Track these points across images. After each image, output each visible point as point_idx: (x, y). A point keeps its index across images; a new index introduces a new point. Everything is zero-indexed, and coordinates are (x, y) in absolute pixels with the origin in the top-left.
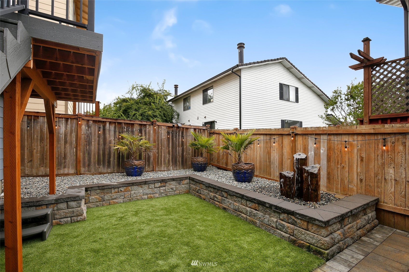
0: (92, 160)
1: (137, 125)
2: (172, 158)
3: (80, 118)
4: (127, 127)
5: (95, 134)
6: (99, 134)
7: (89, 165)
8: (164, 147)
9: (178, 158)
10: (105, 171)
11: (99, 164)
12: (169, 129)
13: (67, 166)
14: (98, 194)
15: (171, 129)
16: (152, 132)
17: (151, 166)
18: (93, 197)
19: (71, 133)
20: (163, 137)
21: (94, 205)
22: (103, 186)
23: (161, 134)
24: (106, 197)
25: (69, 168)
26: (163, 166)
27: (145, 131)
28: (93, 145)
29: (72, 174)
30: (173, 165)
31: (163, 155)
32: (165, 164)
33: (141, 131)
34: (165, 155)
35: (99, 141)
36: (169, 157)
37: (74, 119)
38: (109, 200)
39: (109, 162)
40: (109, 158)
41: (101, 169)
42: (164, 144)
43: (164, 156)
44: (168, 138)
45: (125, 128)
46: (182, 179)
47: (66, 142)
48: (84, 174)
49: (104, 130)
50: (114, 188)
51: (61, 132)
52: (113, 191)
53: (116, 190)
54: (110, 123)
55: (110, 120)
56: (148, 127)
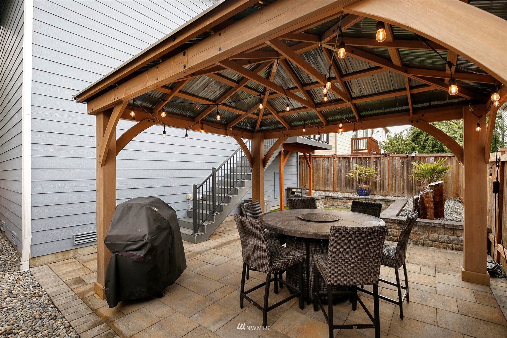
0: (342, 183)
1: (373, 158)
2: (407, 186)
3: (335, 156)
4: (365, 160)
5: (344, 166)
6: (346, 166)
7: (340, 186)
8: (398, 176)
9: (414, 186)
10: (350, 191)
11: (346, 186)
12: (404, 159)
13: (329, 186)
14: (331, 201)
15: (406, 159)
16: (386, 162)
17: (385, 191)
18: (329, 202)
19: (331, 166)
20: (397, 167)
21: (329, 206)
22: (334, 197)
23: (395, 164)
24: (335, 204)
25: (330, 187)
26: (397, 192)
27: (380, 162)
28: (343, 174)
29: (331, 191)
30: (408, 192)
31: (397, 182)
32: (399, 190)
33: (376, 162)
34: (399, 182)
35: (346, 171)
36: (404, 184)
37: (332, 157)
38: (336, 205)
39: (353, 185)
40: (353, 182)
41: (348, 190)
42: (398, 173)
43: (398, 184)
44: (403, 168)
45: (363, 161)
46: (388, 201)
47: (328, 172)
48: (337, 192)
49: (349, 163)
50: (340, 199)
51: (326, 166)
52: (339, 201)
53: (341, 200)
54: (353, 158)
55: (353, 156)
56: (382, 159)
